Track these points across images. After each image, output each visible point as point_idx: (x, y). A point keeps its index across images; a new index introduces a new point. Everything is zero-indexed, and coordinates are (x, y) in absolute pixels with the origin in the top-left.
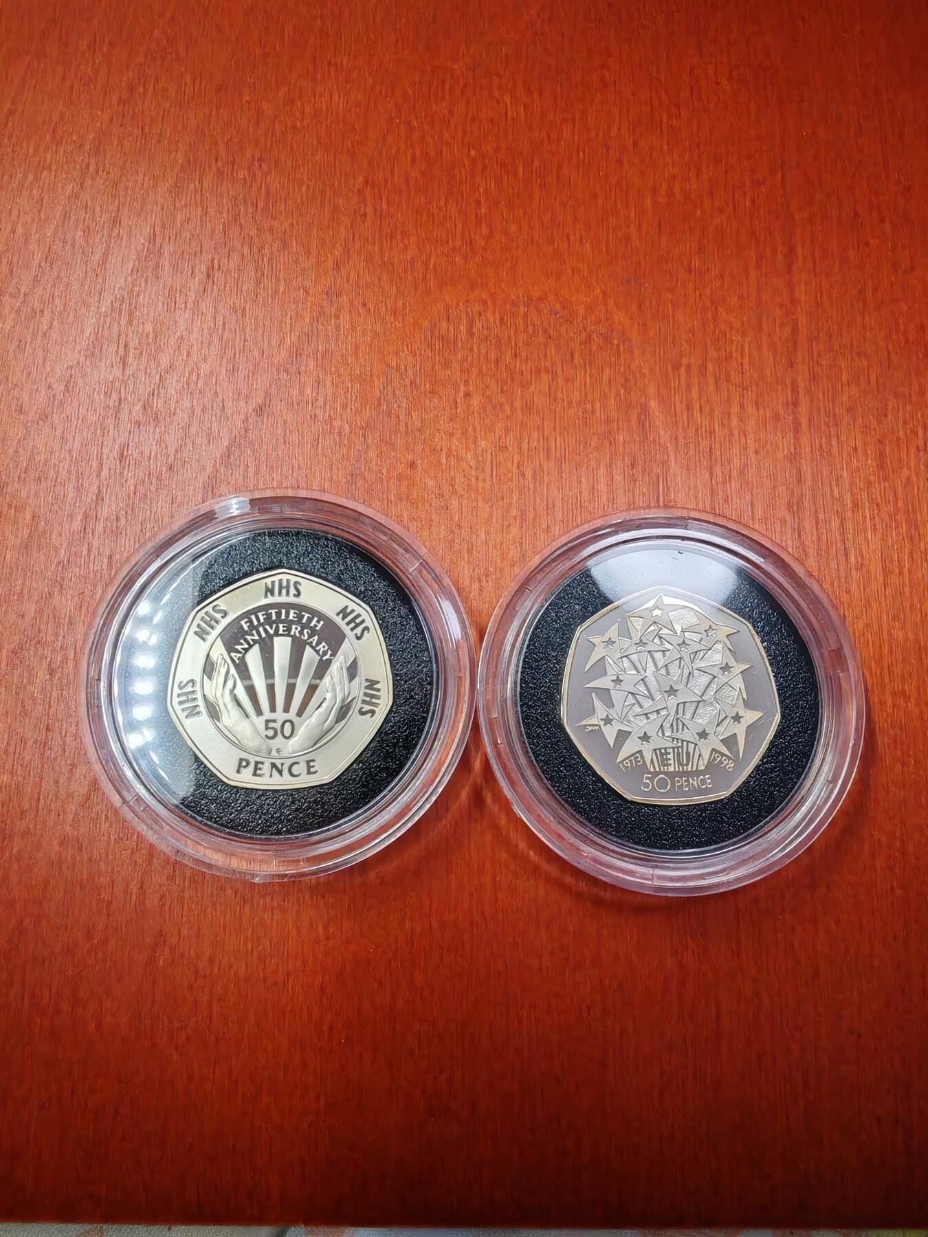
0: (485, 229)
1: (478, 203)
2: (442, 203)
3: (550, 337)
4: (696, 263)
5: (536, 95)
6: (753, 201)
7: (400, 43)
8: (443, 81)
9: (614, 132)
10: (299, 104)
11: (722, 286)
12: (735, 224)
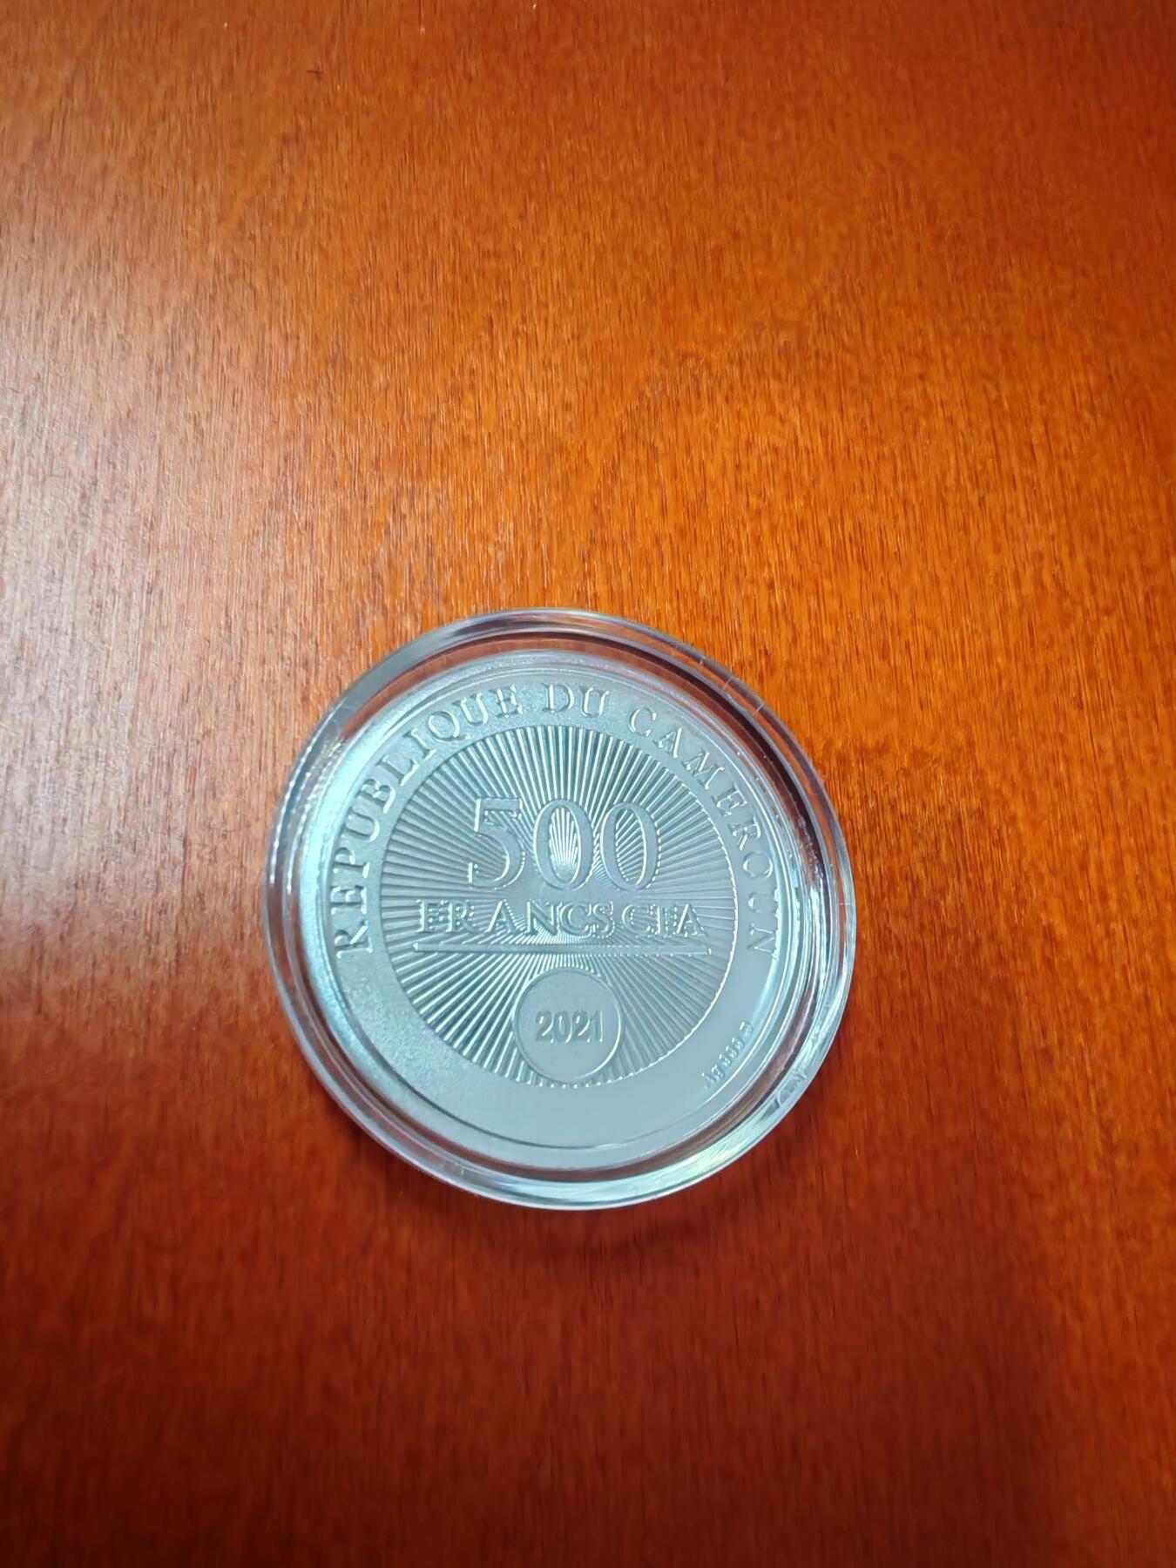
0: (786, 633)
1: (771, 586)
2: (716, 583)
3: (902, 816)
4: (1086, 696)
5: (835, 414)
6: (1147, 599)
7: (625, 311)
8: (697, 380)
9: (950, 481)
10: (470, 398)
11: (1125, 732)
12: (1128, 634)
